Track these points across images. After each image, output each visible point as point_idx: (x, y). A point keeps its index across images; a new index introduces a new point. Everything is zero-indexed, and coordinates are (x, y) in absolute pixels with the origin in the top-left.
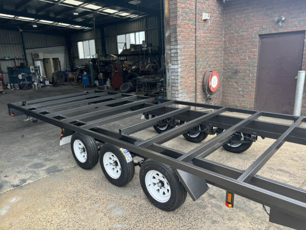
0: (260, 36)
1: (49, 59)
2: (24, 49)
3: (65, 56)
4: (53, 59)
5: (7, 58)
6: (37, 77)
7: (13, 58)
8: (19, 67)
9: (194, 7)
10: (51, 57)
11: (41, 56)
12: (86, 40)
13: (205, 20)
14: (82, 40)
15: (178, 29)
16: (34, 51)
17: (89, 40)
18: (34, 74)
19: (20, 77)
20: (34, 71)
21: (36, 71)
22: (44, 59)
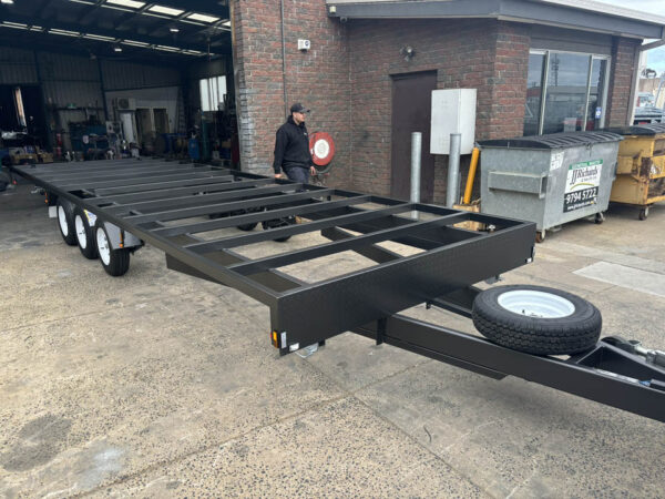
0: (392, 76)
1: (147, 110)
2: (103, 90)
3: (178, 105)
4: (155, 110)
5: (72, 107)
6: (118, 142)
7: (83, 105)
8: (86, 123)
9: (278, 30)
10: (151, 106)
11: (133, 106)
12: (212, 77)
13: (304, 51)
14: (207, 77)
15: (246, 64)
16: (119, 95)
17: (217, 76)
18: (113, 135)
19: (86, 139)
20: (112, 131)
21: (117, 130)
22: (138, 110)
